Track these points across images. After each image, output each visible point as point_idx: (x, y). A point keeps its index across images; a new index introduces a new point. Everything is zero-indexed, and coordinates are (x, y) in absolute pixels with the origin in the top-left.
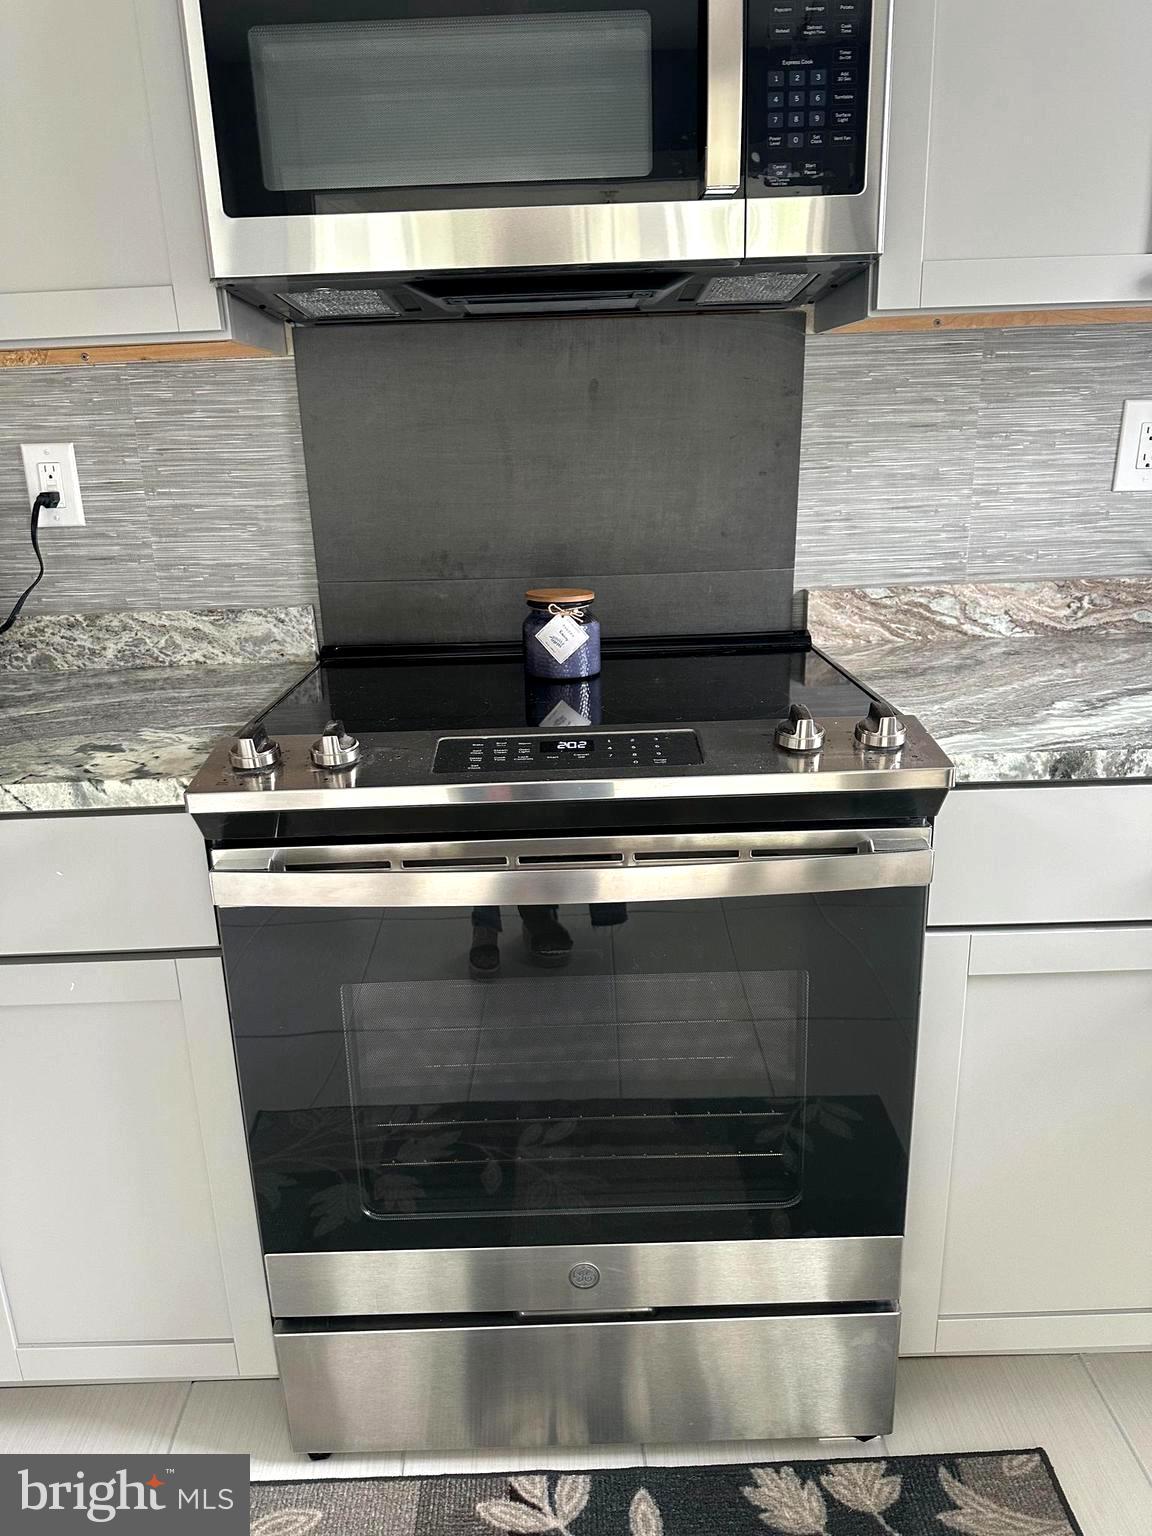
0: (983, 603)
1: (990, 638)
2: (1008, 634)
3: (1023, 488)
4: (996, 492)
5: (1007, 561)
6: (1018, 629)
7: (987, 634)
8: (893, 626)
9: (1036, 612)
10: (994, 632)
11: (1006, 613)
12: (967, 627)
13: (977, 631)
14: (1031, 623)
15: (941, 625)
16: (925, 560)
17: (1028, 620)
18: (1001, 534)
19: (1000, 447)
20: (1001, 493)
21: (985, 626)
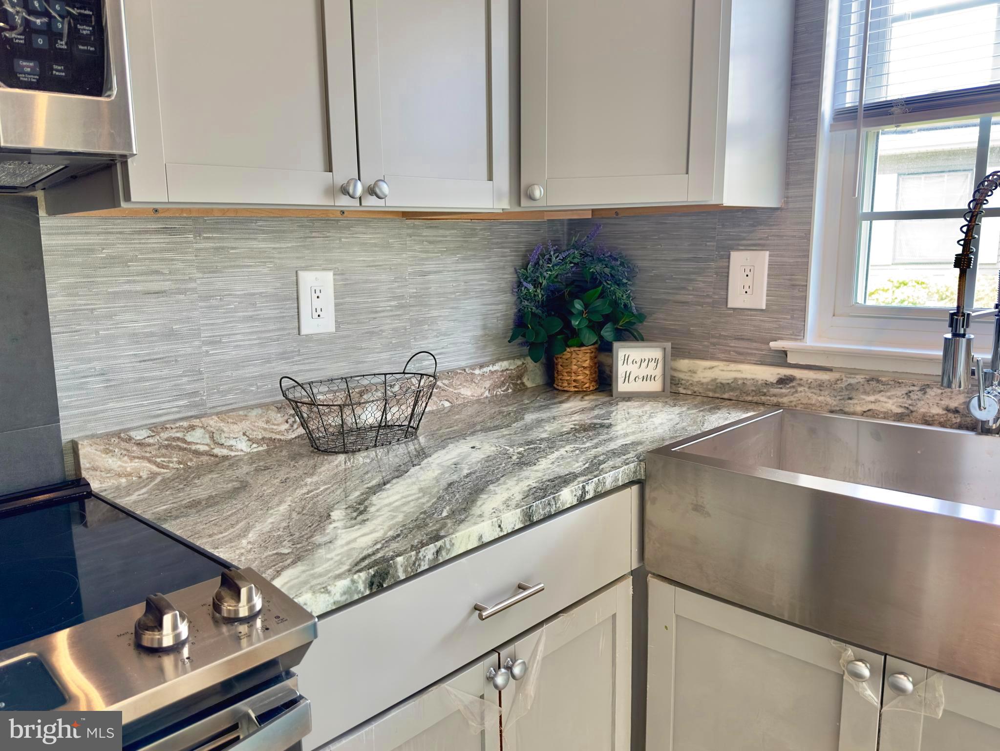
0: (225, 429)
1: (235, 456)
2: (249, 450)
3: (239, 337)
4: (220, 342)
5: (236, 394)
6: (255, 445)
7: (233, 454)
8: (158, 460)
9: (265, 429)
10: (237, 450)
11: (244, 434)
12: (217, 451)
13: (225, 452)
14: (263, 438)
15: (197, 453)
16: (173, 401)
17: (260, 437)
18: (229, 373)
19: (217, 307)
20: (223, 343)
21: (230, 448)
